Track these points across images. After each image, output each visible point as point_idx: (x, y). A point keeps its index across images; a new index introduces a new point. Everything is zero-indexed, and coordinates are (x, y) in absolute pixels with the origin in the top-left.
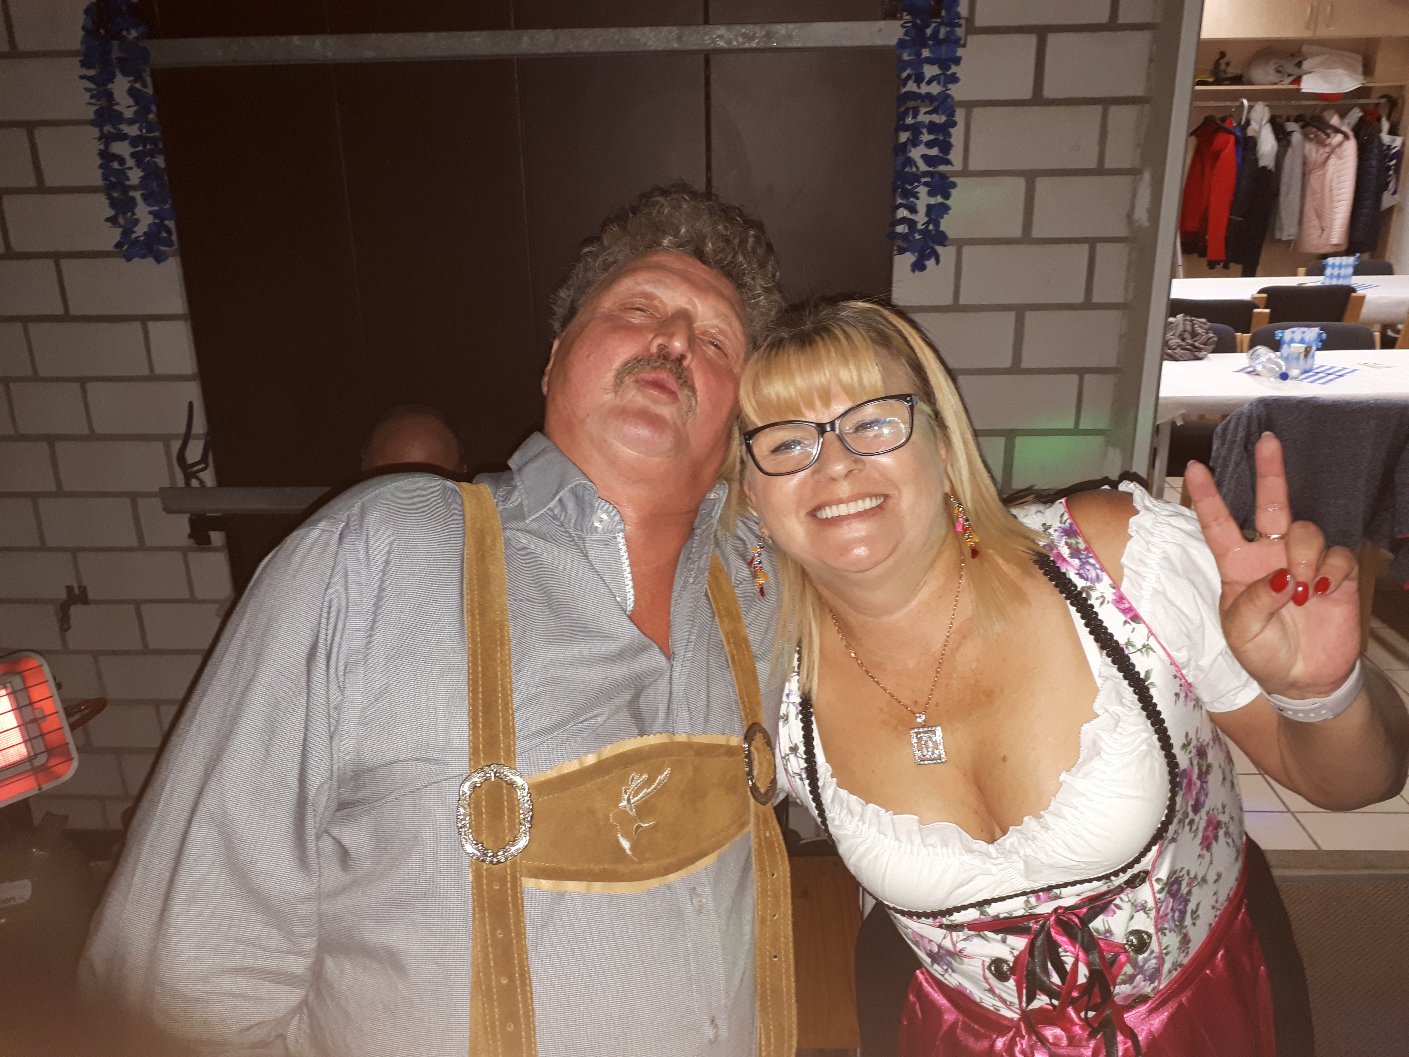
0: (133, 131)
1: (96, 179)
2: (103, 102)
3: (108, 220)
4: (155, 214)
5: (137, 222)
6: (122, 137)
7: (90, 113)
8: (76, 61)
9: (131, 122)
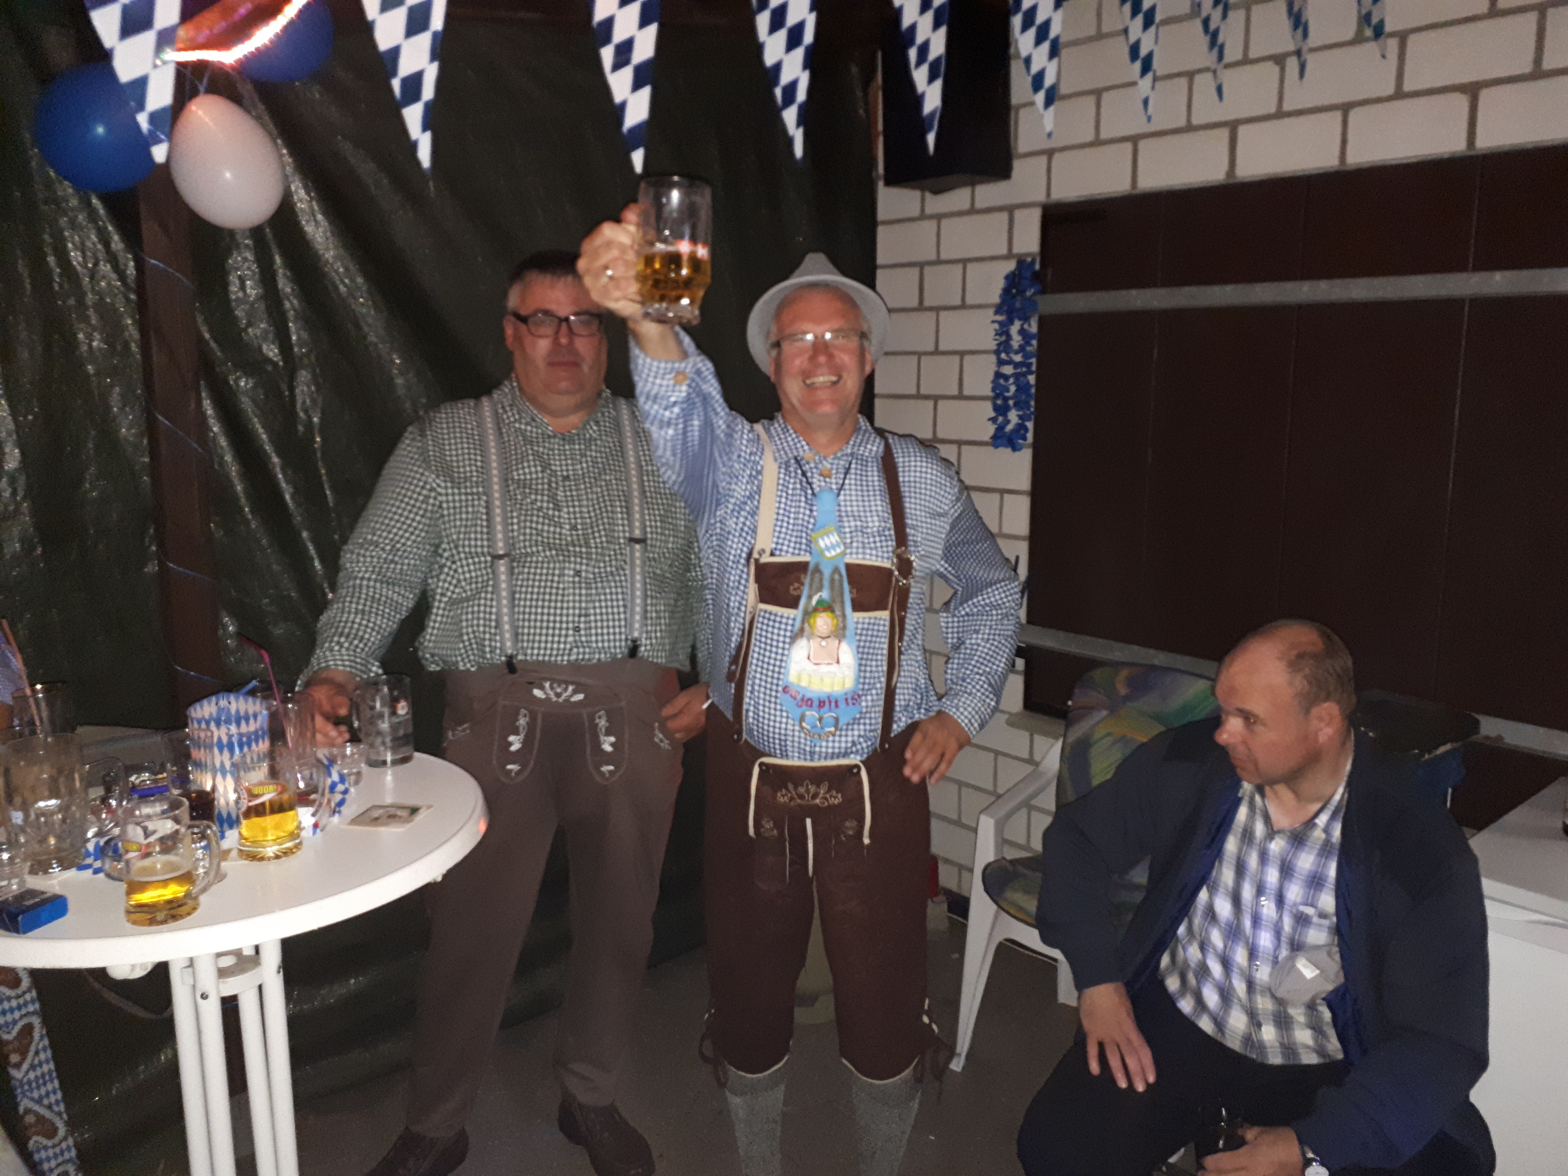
0: (1018, 358)
1: (988, 391)
2: (1004, 338)
3: (990, 419)
4: (1020, 417)
5: (1008, 422)
6: (1010, 362)
7: (993, 346)
8: (991, 311)
9: (1017, 353)
